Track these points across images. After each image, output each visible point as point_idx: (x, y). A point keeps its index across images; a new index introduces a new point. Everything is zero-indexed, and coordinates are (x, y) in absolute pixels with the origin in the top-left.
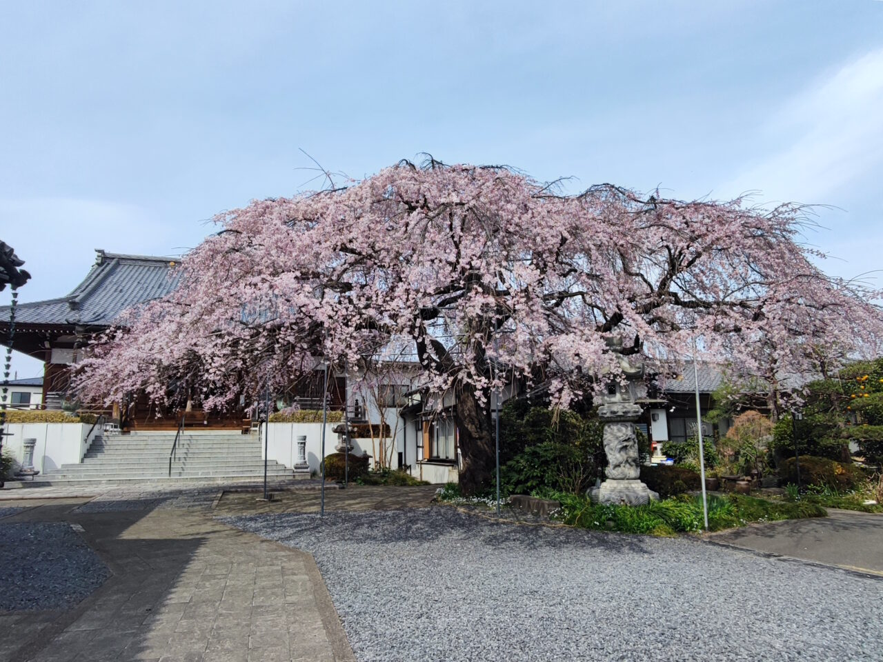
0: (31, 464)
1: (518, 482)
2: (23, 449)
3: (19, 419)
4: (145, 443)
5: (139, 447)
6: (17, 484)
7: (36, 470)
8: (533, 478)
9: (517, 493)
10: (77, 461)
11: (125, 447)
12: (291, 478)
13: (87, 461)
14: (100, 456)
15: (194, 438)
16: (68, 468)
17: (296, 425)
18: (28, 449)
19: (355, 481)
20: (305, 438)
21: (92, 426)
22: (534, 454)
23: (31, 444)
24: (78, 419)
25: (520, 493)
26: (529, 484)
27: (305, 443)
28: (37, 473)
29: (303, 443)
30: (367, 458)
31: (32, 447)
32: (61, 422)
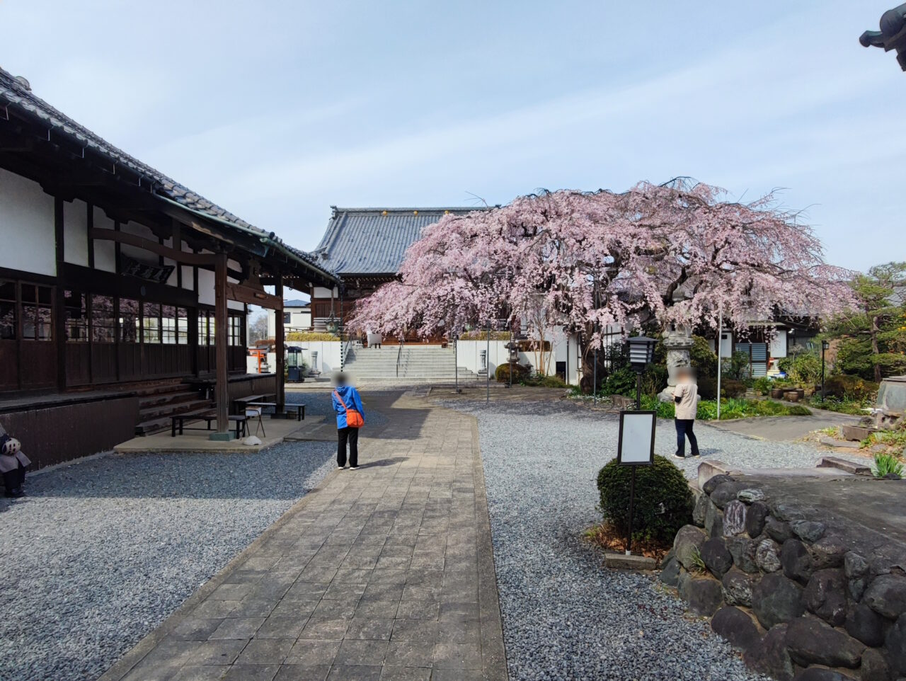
0: (316, 367)
3: (307, 339)
6: (311, 379)
7: (319, 371)
9: (616, 394)
10: (341, 365)
12: (475, 380)
13: (346, 365)
15: (411, 351)
17: (479, 342)
18: (314, 359)
19: (519, 383)
20: (485, 352)
21: (346, 343)
23: (315, 354)
24: (338, 338)
29: (485, 355)
30: (529, 367)
31: (316, 357)
32: (330, 340)
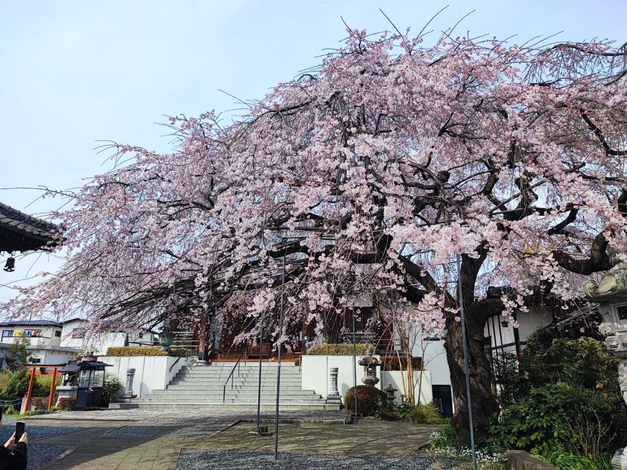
0: (130, 388)
1: (520, 434)
2: (126, 376)
3: (129, 353)
4: (215, 372)
5: (209, 376)
6: (117, 405)
7: (134, 394)
8: (537, 429)
9: (518, 448)
10: (163, 387)
11: (200, 376)
12: (322, 408)
13: (170, 387)
14: (180, 383)
15: (253, 368)
16: (156, 392)
17: (330, 357)
18: (129, 377)
19: (372, 415)
20: (336, 370)
21: (177, 358)
22: (539, 398)
23: (131, 373)
24: (167, 353)
25: (522, 448)
26: (533, 437)
27: (336, 375)
28: (135, 397)
29: (335, 373)
30: (392, 391)
31: (132, 376)
32: (154, 355)
